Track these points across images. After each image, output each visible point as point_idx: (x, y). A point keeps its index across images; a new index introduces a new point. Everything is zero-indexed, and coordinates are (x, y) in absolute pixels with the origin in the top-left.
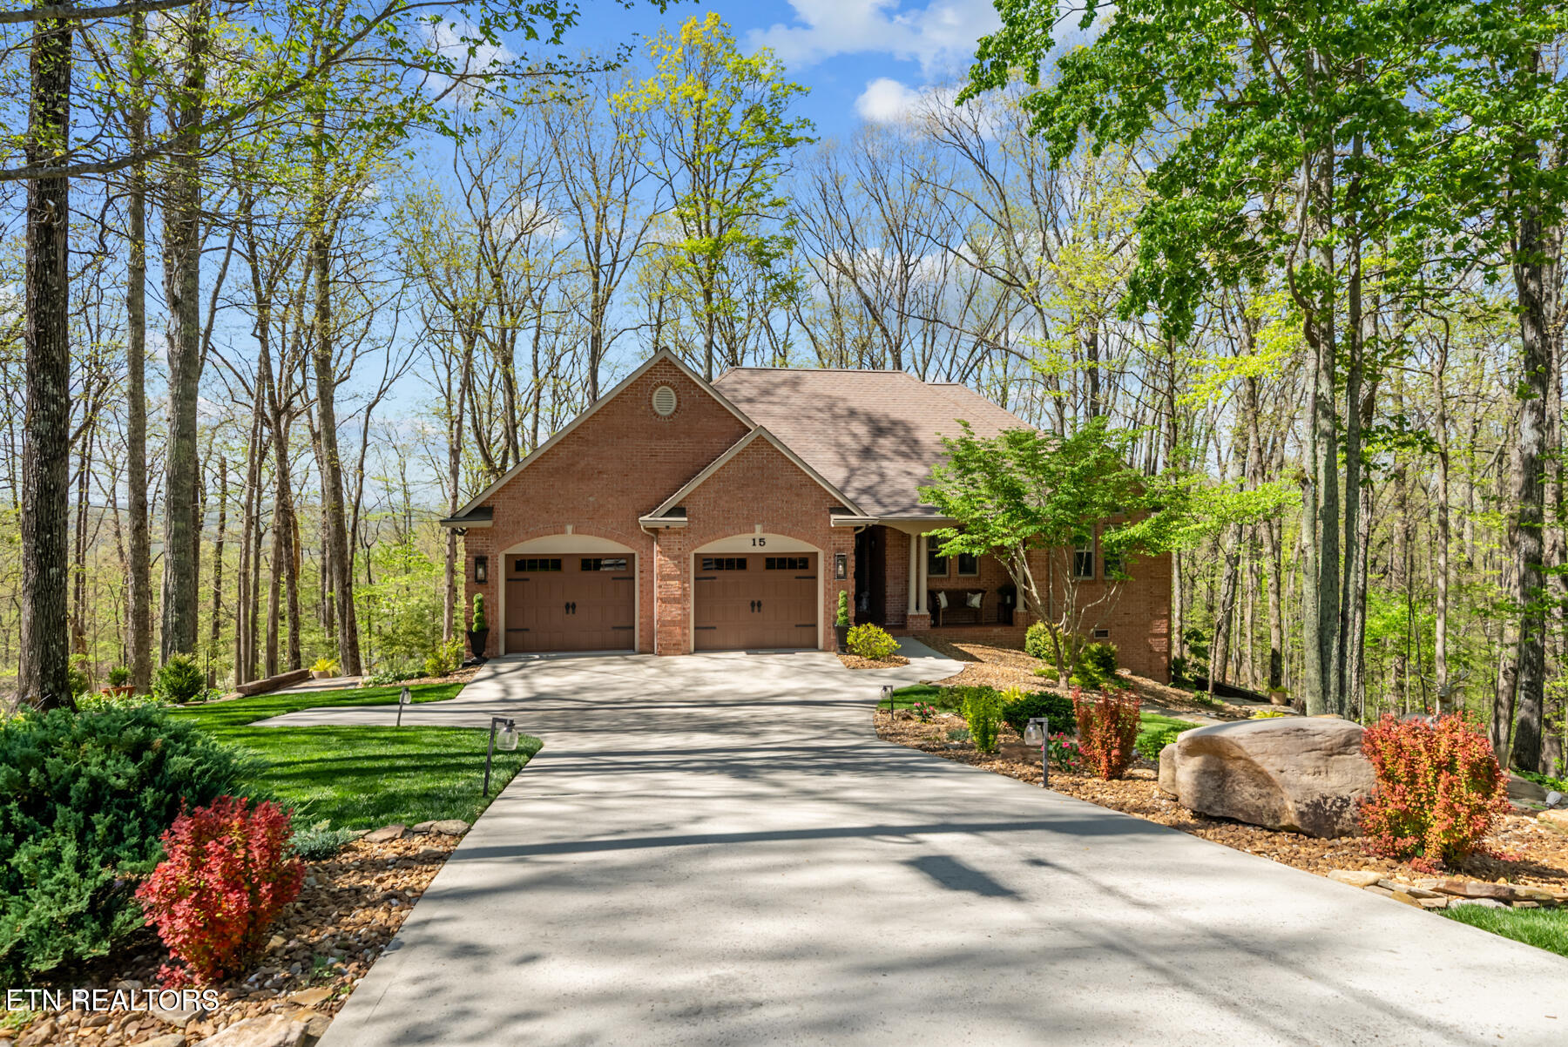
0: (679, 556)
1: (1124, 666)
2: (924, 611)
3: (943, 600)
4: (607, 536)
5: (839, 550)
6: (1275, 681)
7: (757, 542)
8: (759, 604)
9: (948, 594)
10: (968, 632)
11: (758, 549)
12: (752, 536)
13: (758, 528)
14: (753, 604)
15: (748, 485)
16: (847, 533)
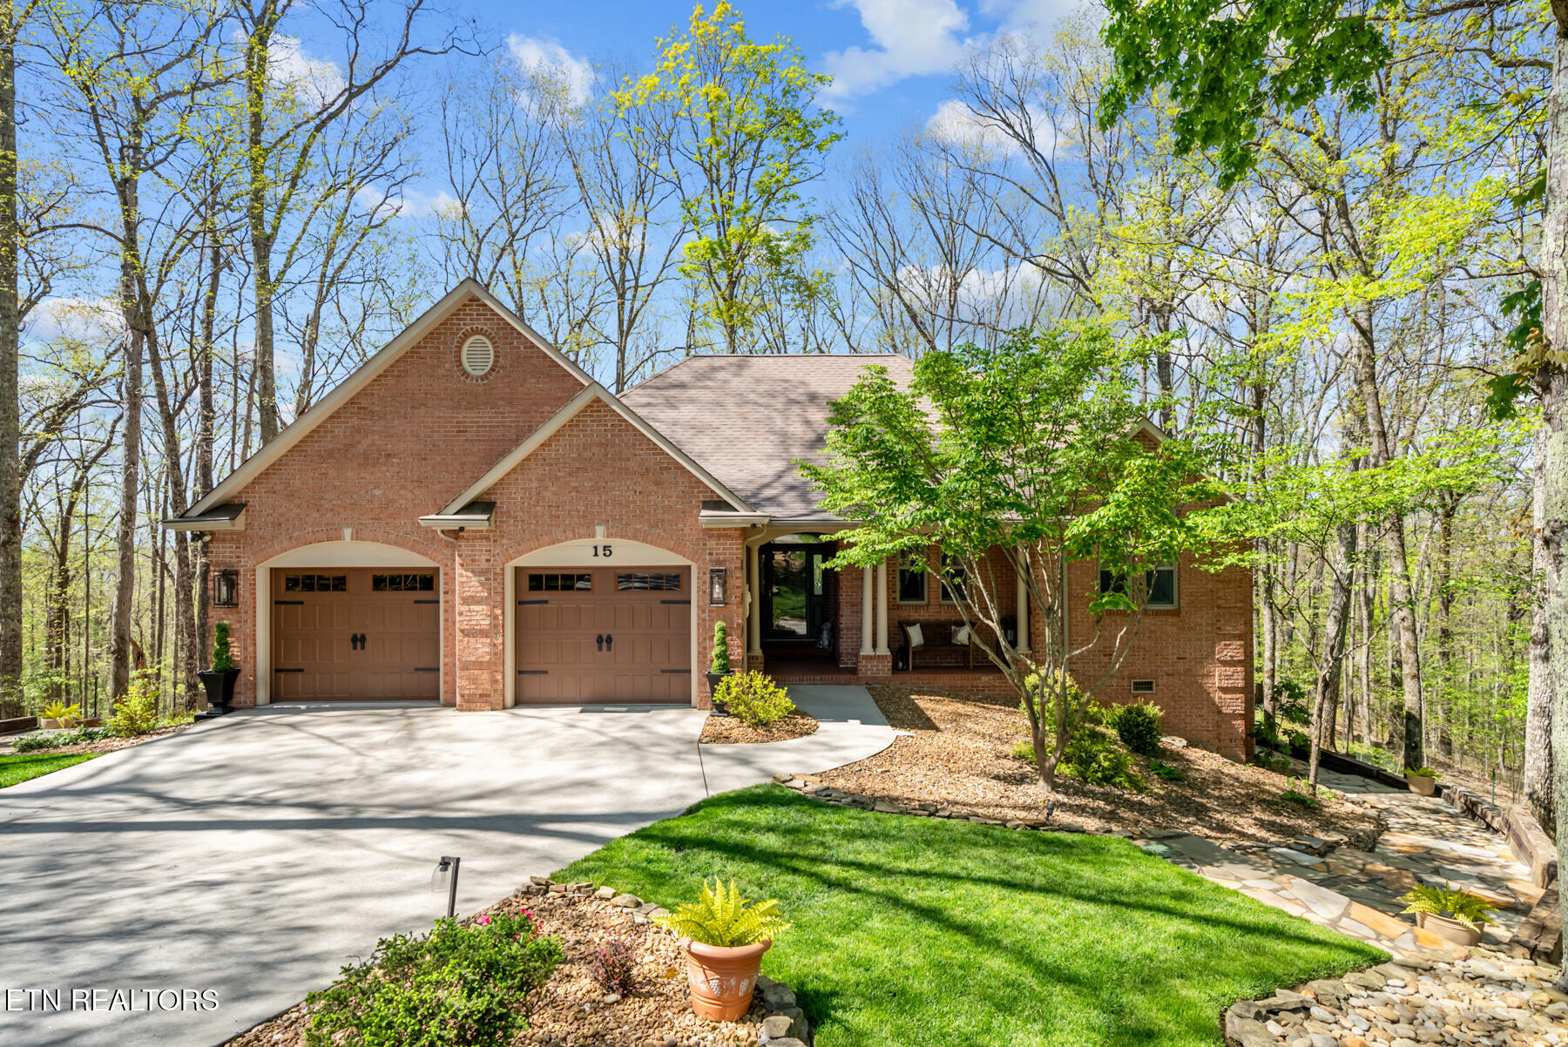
0: (488, 570)
1: (1172, 732)
2: (883, 649)
3: (916, 636)
4: (399, 543)
5: (718, 562)
6: (1413, 758)
7: (600, 551)
8: (609, 640)
9: (926, 628)
10: (945, 680)
11: (602, 561)
12: (590, 542)
13: (600, 530)
14: (600, 640)
15: (585, 469)
16: (730, 537)
